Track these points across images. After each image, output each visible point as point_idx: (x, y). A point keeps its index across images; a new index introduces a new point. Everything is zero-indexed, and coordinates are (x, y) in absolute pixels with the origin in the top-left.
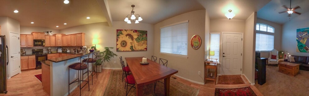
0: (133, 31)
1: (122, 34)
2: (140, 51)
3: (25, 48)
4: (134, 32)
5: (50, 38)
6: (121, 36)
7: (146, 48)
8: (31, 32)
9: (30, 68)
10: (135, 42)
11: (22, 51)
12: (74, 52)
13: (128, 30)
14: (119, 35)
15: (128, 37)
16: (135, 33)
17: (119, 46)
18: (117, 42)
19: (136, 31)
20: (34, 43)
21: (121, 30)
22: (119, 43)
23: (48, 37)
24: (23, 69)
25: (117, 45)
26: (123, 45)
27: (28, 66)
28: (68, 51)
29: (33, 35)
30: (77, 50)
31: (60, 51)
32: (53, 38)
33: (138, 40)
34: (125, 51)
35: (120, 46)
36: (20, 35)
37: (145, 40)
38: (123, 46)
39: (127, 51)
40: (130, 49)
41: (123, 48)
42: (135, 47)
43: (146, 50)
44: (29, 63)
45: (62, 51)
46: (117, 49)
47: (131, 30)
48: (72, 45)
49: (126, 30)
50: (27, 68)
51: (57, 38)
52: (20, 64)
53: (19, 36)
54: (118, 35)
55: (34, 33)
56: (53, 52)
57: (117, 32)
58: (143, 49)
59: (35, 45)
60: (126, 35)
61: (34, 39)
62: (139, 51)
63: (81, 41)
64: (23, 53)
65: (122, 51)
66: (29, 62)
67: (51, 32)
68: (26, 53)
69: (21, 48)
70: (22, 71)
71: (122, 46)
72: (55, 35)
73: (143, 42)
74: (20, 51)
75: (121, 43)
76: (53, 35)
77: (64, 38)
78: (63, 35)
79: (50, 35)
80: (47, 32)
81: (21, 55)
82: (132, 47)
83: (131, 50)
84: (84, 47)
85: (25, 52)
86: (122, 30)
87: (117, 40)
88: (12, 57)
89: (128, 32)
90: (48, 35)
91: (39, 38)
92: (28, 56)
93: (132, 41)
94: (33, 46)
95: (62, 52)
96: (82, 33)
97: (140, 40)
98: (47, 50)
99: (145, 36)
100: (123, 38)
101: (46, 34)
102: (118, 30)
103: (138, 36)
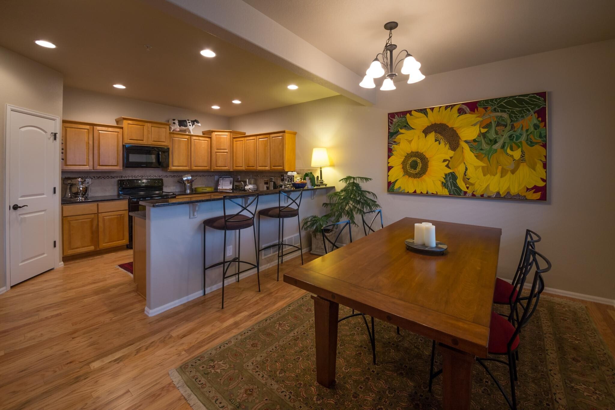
0: (455, 109)
1: (407, 127)
2: (498, 197)
3: (85, 175)
4: (461, 111)
5: (190, 142)
6: (404, 136)
7: (541, 184)
8: (117, 117)
9: (104, 245)
10: (469, 155)
11: (72, 185)
12: (265, 189)
13: (432, 109)
14: (397, 133)
15: (432, 136)
16: (471, 117)
17: (397, 173)
18: (389, 157)
19: (473, 107)
20: (126, 158)
21: (404, 113)
22: (397, 160)
23: (184, 139)
24: (70, 252)
25: (390, 168)
26: (412, 171)
27: (95, 239)
28: (249, 187)
29: (122, 128)
30: (274, 183)
31: (226, 185)
32: (204, 143)
33: (485, 146)
34: (421, 194)
35: (402, 173)
36: (64, 122)
37: (532, 144)
38: (410, 175)
39: (427, 195)
40: (444, 185)
41: (411, 180)
42: (466, 179)
43: (538, 195)
44: (101, 230)
45: (231, 187)
46: (389, 184)
47: (447, 107)
48: (259, 168)
49: (424, 111)
50: (92, 248)
51: (214, 142)
52: (57, 236)
53: (56, 126)
54: (392, 135)
55: (125, 121)
56: (200, 190)
57: (390, 122)
58: (514, 191)
59: (128, 165)
60: (426, 131)
61: (127, 141)
62: (489, 198)
63: (282, 156)
64: (76, 194)
65: (408, 194)
66: (101, 224)
67: (193, 122)
68: (90, 194)
69: (63, 172)
70: (66, 259)
71: (406, 173)
72: (208, 134)
73: (517, 154)
74: (58, 185)
75: (404, 163)
76: (204, 133)
77: (239, 144)
78: (237, 136)
79: (192, 133)
80: (182, 123)
81: (62, 200)
82: (452, 177)
83: (446, 192)
84: (290, 174)
85: (86, 190)
86: (410, 112)
87: (390, 151)
88: (16, 207)
89: (433, 118)
90: (182, 133)
91: (148, 141)
92: (96, 204)
93: (451, 153)
94: (119, 168)
95: (233, 189)
96: (284, 132)
97: (497, 146)
98: (179, 182)
99: (532, 119)
100: (410, 142)
101: (177, 127)
102: (391, 116)
103: (488, 126)
